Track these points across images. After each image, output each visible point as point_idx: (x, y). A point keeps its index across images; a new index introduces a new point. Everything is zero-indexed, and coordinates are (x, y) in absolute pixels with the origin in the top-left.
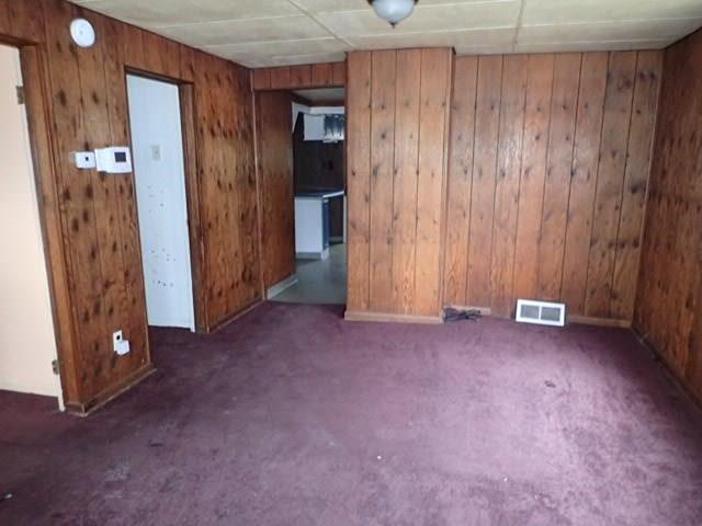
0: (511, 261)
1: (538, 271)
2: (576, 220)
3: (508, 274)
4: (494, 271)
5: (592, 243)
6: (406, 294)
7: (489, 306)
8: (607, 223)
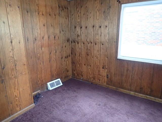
0: (43, 71)
1: (51, 71)
2: (58, 52)
3: (43, 76)
4: (39, 77)
5: (62, 58)
6: (17, 103)
7: (39, 89)
8: (64, 51)
